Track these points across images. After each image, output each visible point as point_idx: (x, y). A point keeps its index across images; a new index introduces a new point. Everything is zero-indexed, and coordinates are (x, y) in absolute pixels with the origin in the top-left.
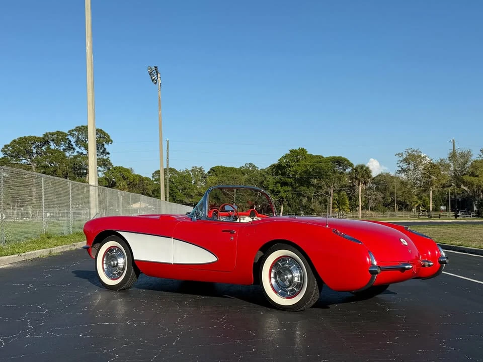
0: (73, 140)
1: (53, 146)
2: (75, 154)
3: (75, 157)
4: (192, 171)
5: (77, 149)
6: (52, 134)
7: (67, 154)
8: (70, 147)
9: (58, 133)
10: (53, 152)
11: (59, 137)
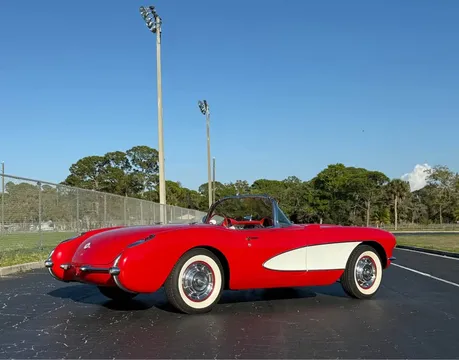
0: (130, 159)
1: (113, 165)
2: (132, 171)
3: (132, 174)
4: (237, 184)
5: (134, 167)
6: (113, 154)
7: (125, 172)
8: (127, 166)
9: (118, 153)
10: (113, 170)
11: (119, 157)
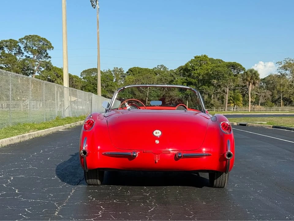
0: (22, 46)
1: (7, 51)
2: (24, 57)
3: (24, 60)
4: (114, 71)
5: (25, 53)
6: (6, 41)
7: (18, 58)
8: (20, 52)
9: (11, 41)
10: (7, 56)
11: (12, 44)
